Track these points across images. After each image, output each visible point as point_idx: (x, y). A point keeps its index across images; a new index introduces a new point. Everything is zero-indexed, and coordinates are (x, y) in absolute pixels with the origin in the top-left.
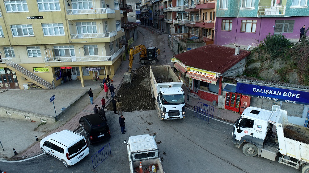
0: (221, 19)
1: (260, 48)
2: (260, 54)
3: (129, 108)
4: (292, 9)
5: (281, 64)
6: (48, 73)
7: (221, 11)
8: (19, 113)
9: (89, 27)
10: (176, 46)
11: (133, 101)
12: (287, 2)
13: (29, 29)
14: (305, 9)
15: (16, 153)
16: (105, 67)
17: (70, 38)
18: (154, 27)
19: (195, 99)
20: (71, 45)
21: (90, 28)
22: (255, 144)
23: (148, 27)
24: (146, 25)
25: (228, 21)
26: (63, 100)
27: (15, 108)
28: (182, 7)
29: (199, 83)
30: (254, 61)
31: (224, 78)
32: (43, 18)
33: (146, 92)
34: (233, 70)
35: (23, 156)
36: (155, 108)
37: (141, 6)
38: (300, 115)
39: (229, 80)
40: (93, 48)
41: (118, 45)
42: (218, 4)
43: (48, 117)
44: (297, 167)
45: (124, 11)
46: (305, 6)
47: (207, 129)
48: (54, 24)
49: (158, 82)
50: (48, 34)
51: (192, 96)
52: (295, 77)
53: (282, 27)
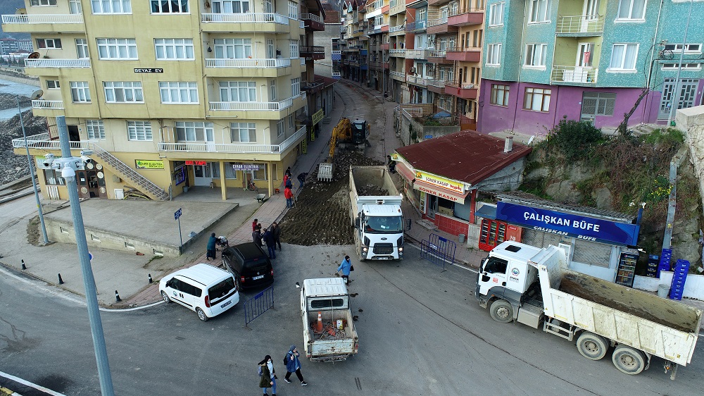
0: (490, 84)
1: (548, 142)
2: (550, 154)
3: (306, 240)
4: (609, 74)
5: (583, 173)
6: (162, 172)
7: (490, 68)
8: (116, 238)
9: (243, 90)
10: (407, 130)
11: (316, 228)
12: (601, 61)
13: (136, 90)
14: (631, 76)
15: (118, 299)
16: (266, 165)
17: (208, 108)
18: (369, 86)
19: (428, 230)
20: (207, 121)
21: (245, 94)
22: (508, 300)
23: (356, 83)
24: (353, 80)
25: (502, 87)
26: (190, 220)
27: (109, 229)
28: (423, 52)
29: (437, 202)
30: (537, 166)
31: (480, 193)
32: (162, 72)
33: (340, 214)
34: (497, 179)
35: (130, 303)
36: (353, 242)
37: (344, 38)
38: (606, 263)
39: (489, 197)
40: (248, 128)
41: (294, 123)
42: (485, 54)
43: (167, 246)
44: (570, 338)
45: (308, 59)
46: (633, 69)
47: (439, 280)
48: (181, 83)
49: (360, 194)
50: (168, 101)
51: (424, 224)
52: (606, 197)
53: (595, 105)
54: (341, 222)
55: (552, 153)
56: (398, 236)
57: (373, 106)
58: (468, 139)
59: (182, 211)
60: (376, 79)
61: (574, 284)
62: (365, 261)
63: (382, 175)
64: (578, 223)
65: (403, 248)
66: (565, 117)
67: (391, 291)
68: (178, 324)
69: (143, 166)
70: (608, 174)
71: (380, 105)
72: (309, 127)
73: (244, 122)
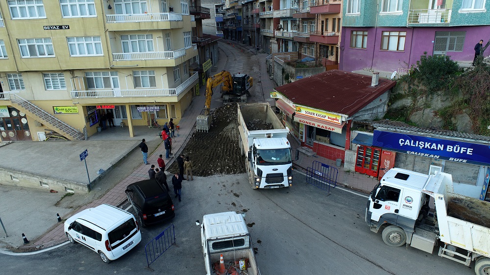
0: (350, 31)
1: (411, 76)
2: (411, 86)
3: (204, 171)
4: (461, 14)
5: (443, 101)
6: (77, 115)
7: (350, 17)
8: (32, 178)
9: (142, 42)
10: (279, 73)
11: (211, 160)
12: (454, 3)
13: (47, 45)
15: (26, 241)
16: (166, 105)
17: (112, 59)
18: (244, 43)
19: (308, 156)
20: (112, 71)
21: (144, 45)
22: (401, 227)
23: (234, 42)
24: (231, 39)
25: (361, 33)
26: (100, 158)
27: (25, 170)
28: (289, 10)
29: (315, 131)
30: (401, 97)
31: (355, 123)
32: (69, 28)
33: (231, 145)
34: (368, 110)
35: (37, 245)
37: (224, 8)
38: (474, 181)
39: (363, 126)
40: (148, 75)
41: (188, 70)
42: (345, 6)
43: (77, 184)
44: (467, 264)
45: (197, 17)
46: (483, 9)
47: (326, 204)
48: (86, 37)
49: (250, 128)
50: (76, 54)
51: (304, 151)
52: (466, 121)
53: (446, 43)
54: (233, 153)
55: (414, 85)
56: (288, 166)
57: (249, 57)
58: (335, 77)
59: (88, 152)
60: (249, 37)
61: (461, 207)
62: (258, 189)
63: (265, 110)
64: (452, 147)
65: (292, 177)
66: (425, 53)
67: (284, 218)
68: (81, 268)
69: (60, 111)
70: (466, 101)
71: (254, 56)
72: (201, 73)
73: (144, 70)
